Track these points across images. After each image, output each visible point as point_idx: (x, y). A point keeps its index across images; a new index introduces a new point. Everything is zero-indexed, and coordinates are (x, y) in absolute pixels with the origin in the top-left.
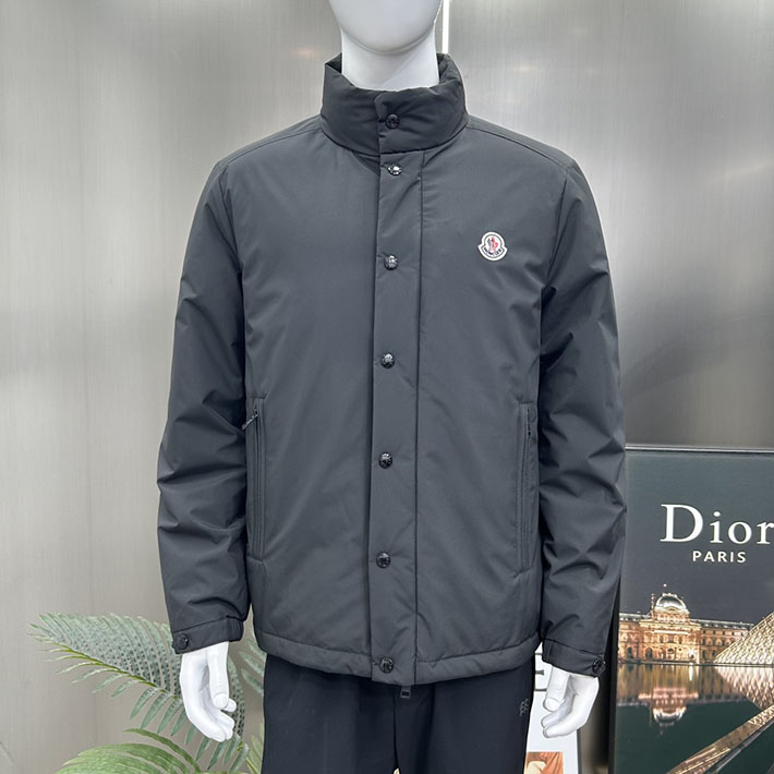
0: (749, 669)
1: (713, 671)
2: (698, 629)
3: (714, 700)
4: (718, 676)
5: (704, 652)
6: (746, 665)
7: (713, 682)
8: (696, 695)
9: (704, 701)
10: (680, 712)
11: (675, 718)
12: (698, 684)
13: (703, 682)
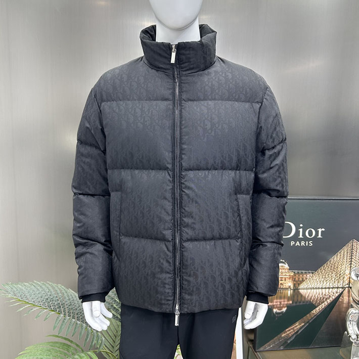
0: (312, 290)
1: (298, 292)
2: (292, 274)
3: (298, 304)
4: (300, 294)
5: (295, 284)
6: (311, 289)
7: (298, 296)
8: (291, 302)
9: (294, 304)
10: (284, 310)
11: (282, 312)
12: (292, 298)
13: (294, 297)
